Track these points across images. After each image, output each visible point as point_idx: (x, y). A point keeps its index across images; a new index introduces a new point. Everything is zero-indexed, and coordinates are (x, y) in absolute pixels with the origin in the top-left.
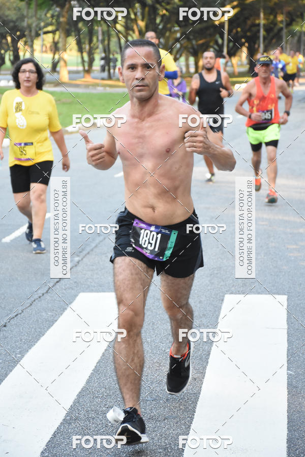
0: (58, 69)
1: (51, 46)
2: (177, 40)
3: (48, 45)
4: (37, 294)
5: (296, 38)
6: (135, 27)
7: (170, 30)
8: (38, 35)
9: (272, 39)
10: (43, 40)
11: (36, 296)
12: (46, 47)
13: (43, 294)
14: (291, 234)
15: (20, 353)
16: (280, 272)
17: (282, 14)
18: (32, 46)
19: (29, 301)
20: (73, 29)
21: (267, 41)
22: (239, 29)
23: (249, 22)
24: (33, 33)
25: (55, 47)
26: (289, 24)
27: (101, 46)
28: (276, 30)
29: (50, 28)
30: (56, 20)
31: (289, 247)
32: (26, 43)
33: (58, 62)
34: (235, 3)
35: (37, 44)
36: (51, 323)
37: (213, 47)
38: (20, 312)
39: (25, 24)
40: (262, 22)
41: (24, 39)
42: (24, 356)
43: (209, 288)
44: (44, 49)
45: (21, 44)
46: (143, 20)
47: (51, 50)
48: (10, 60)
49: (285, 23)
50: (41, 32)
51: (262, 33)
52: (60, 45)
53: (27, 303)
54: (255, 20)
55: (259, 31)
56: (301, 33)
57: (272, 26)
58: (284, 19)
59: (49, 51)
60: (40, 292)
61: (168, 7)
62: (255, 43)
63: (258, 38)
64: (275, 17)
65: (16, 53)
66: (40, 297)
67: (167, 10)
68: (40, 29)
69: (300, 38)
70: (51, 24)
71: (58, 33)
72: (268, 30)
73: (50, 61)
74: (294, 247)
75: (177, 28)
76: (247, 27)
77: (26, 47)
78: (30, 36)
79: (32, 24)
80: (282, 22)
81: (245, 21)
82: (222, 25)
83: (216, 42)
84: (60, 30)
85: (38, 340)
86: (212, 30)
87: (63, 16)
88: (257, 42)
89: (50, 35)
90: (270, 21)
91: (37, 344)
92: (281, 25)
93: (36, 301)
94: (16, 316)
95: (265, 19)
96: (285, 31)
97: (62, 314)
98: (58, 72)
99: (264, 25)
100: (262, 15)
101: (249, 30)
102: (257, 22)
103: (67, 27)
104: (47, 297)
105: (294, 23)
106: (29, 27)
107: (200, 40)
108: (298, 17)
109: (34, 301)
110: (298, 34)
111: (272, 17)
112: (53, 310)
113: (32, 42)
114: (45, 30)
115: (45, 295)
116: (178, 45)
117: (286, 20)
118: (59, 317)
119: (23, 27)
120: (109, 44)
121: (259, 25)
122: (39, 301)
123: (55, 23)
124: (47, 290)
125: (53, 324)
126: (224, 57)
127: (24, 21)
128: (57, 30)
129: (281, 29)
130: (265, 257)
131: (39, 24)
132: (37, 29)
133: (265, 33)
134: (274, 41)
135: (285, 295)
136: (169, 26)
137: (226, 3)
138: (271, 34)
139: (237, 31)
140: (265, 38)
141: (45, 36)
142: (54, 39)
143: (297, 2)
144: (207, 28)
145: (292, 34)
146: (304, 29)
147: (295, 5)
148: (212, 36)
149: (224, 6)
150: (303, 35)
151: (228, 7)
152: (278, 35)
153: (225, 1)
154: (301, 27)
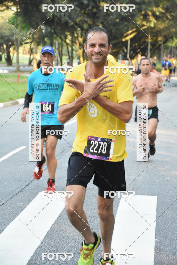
0: (32, 64)
1: (29, 51)
3: (27, 50)
4: (15, 192)
5: (169, 50)
6: (77, 41)
8: (21, 44)
10: (24, 47)
11: (15, 193)
12: (26, 51)
13: (19, 192)
14: (161, 161)
15: (4, 225)
16: (154, 183)
17: (161, 36)
18: (18, 51)
19: (11, 196)
20: (41, 41)
21: (152, 52)
22: (136, 44)
23: (142, 40)
24: (19, 43)
25: (31, 52)
26: (165, 42)
27: (57, 51)
28: (157, 45)
29: (28, 41)
30: (32, 36)
31: (160, 169)
32: (14, 49)
33: (32, 60)
34: (134, 30)
35: (21, 49)
36: (22, 208)
37: (121, 54)
38: (5, 202)
39: (14, 38)
41: (13, 46)
42: (6, 227)
44: (25, 52)
45: (11, 49)
46: (81, 37)
47: (29, 53)
48: (5, 58)
49: (162, 42)
50: (23, 43)
51: (149, 47)
52: (34, 50)
53: (9, 197)
54: (146, 39)
55: (147, 46)
56: (171, 47)
57: (155, 43)
58: (162, 39)
59: (27, 54)
60: (17, 191)
62: (145, 52)
63: (147, 49)
64: (157, 38)
65: (8, 54)
66: (17, 194)
68: (23, 41)
69: (171, 50)
70: (29, 38)
71: (33, 44)
72: (153, 45)
73: (28, 59)
74: (163, 169)
76: (141, 43)
77: (15, 51)
78: (17, 45)
79: (18, 38)
80: (161, 41)
81: (140, 40)
82: (126, 42)
83: (123, 51)
84: (34, 42)
85: (14, 218)
86: (121, 44)
87: (36, 34)
88: (147, 51)
89: (29, 45)
90: (154, 40)
91: (14, 221)
92: (160, 43)
93: (15, 196)
94: (2, 204)
95: (151, 39)
96: (162, 46)
97: (29, 204)
98: (32, 66)
99: (151, 42)
100: (149, 37)
101: (142, 45)
103: (38, 40)
104: (21, 194)
105: (168, 42)
106: (17, 40)
107: (114, 49)
108: (170, 38)
109: (13, 196)
110: (170, 48)
111: (155, 38)
112: (24, 201)
113: (18, 48)
114: (26, 41)
115: (20, 193)
117: (163, 40)
118: (27, 205)
119: (13, 40)
120: (62, 50)
121: (148, 42)
122: (16, 196)
123: (32, 38)
124: (21, 190)
125: (24, 209)
126: (128, 60)
127: (14, 36)
128: (32, 42)
129: (160, 45)
130: (146, 174)
131: (22, 38)
132: (21, 41)
133: (151, 47)
134: (156, 51)
135: (156, 196)
137: (129, 29)
138: (155, 47)
139: (135, 46)
140: (151, 50)
141: (25, 45)
142: (30, 47)
143: (170, 30)
144: (118, 43)
145: (167, 48)
146: (174, 45)
147: (168, 31)
148: (121, 47)
149: (128, 31)
150: (173, 49)
151: (130, 32)
152: (159, 48)
153: (129, 28)
154: (172, 43)
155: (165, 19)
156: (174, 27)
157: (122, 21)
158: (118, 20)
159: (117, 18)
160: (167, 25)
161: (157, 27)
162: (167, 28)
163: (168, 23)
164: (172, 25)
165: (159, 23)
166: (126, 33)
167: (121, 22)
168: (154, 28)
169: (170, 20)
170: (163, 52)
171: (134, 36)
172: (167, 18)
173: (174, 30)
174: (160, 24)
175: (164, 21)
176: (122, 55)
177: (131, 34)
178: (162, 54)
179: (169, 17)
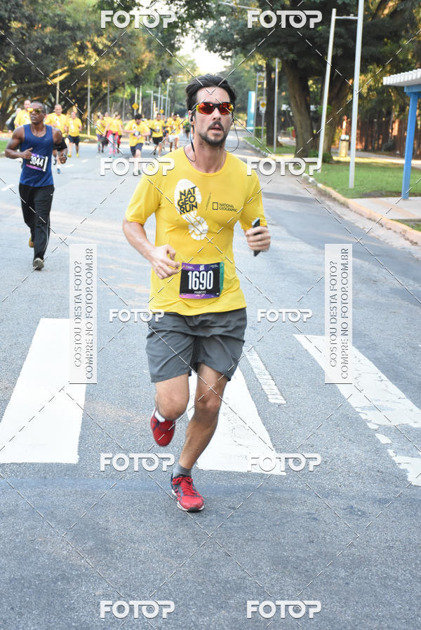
2: (14, 95)
5: (119, 103)
7: (8, 86)
9: (98, 102)
17: (107, 81)
21: (94, 104)
22: (70, 91)
23: (78, 86)
26: (113, 91)
28: (101, 95)
34: (66, 68)
40: (89, 87)
43: (27, 312)
49: (109, 91)
51: (89, 96)
54: (83, 84)
55: (87, 94)
56: (122, 98)
57: (98, 91)
58: (108, 86)
61: (5, 65)
62: (84, 104)
63: (87, 99)
64: (101, 83)
67: (4, 67)
69: (122, 103)
72: (95, 94)
75: (13, 85)
76: (77, 90)
80: (105, 88)
81: (74, 85)
82: (54, 86)
83: (50, 100)
86: (45, 89)
88: (86, 103)
90: (96, 87)
92: (106, 91)
95: (91, 84)
96: (109, 96)
99: (91, 89)
100: (89, 80)
101: (79, 92)
102: (85, 86)
105: (117, 90)
107: (36, 96)
108: (120, 86)
110: (121, 100)
111: (97, 83)
116: (16, 100)
117: (110, 88)
121: (87, 89)
129: (106, 94)
133: (92, 96)
134: (100, 104)
136: (6, 81)
137: (58, 67)
138: (98, 98)
139: (68, 93)
140: (92, 101)
143: (119, 72)
144: (41, 87)
145: (116, 100)
146: (126, 96)
147: (117, 75)
148: (46, 94)
149: (56, 69)
150: (124, 102)
151: (59, 71)
152: (103, 99)
153: (57, 65)
154: (124, 94)
155: (111, 56)
156: (125, 70)
157: (47, 54)
158: (40, 52)
159: (38, 49)
160: (114, 65)
161: (99, 67)
162: (116, 70)
163: (116, 63)
164: (122, 66)
165: (103, 60)
166: (52, 72)
167: (45, 55)
168: (96, 68)
169: (119, 58)
170: (111, 107)
171: (66, 78)
172: (115, 54)
173: (125, 73)
174: (105, 63)
175: (110, 58)
176: (48, 106)
177: (61, 74)
178: (109, 109)
179: (118, 53)
